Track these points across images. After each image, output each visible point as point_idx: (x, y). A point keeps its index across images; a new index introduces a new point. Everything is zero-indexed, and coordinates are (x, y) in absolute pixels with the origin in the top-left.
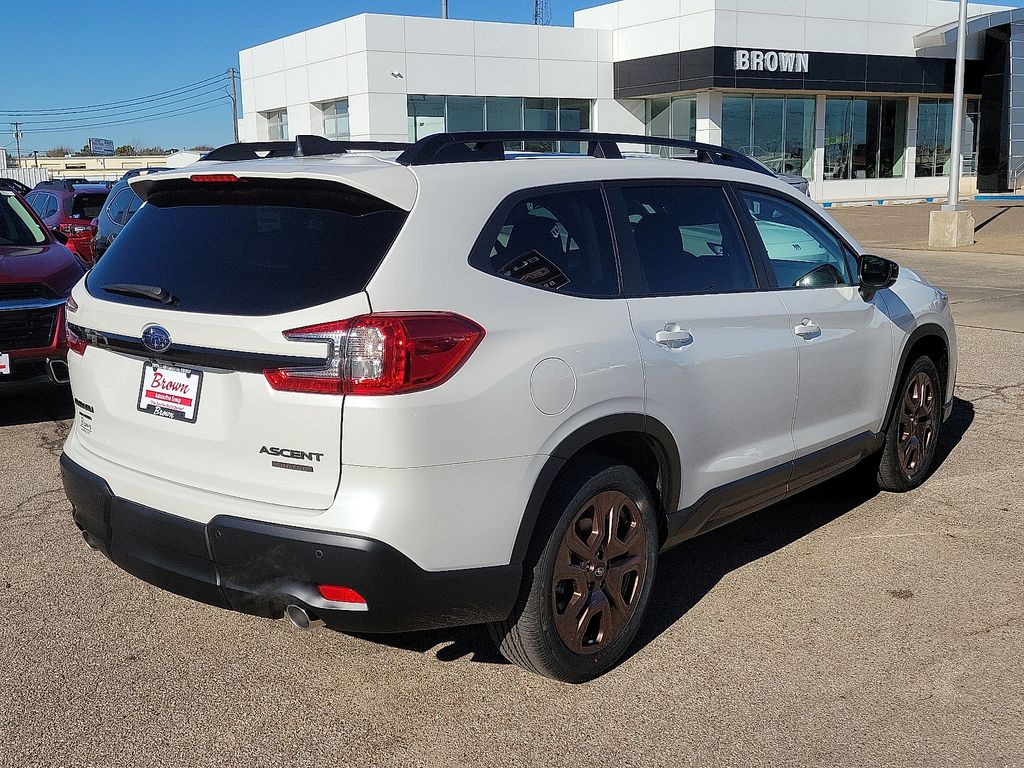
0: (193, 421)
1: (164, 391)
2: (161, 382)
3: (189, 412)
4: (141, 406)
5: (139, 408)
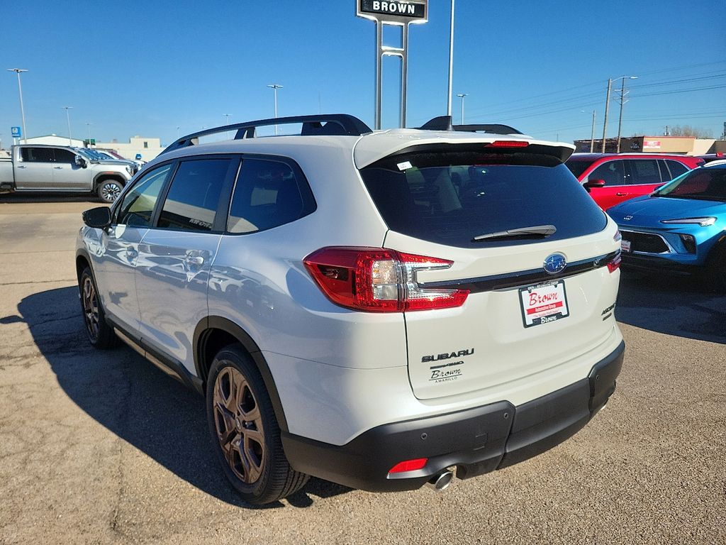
0: (568, 315)
1: (542, 304)
2: (537, 299)
3: (563, 310)
4: (527, 324)
5: (526, 326)
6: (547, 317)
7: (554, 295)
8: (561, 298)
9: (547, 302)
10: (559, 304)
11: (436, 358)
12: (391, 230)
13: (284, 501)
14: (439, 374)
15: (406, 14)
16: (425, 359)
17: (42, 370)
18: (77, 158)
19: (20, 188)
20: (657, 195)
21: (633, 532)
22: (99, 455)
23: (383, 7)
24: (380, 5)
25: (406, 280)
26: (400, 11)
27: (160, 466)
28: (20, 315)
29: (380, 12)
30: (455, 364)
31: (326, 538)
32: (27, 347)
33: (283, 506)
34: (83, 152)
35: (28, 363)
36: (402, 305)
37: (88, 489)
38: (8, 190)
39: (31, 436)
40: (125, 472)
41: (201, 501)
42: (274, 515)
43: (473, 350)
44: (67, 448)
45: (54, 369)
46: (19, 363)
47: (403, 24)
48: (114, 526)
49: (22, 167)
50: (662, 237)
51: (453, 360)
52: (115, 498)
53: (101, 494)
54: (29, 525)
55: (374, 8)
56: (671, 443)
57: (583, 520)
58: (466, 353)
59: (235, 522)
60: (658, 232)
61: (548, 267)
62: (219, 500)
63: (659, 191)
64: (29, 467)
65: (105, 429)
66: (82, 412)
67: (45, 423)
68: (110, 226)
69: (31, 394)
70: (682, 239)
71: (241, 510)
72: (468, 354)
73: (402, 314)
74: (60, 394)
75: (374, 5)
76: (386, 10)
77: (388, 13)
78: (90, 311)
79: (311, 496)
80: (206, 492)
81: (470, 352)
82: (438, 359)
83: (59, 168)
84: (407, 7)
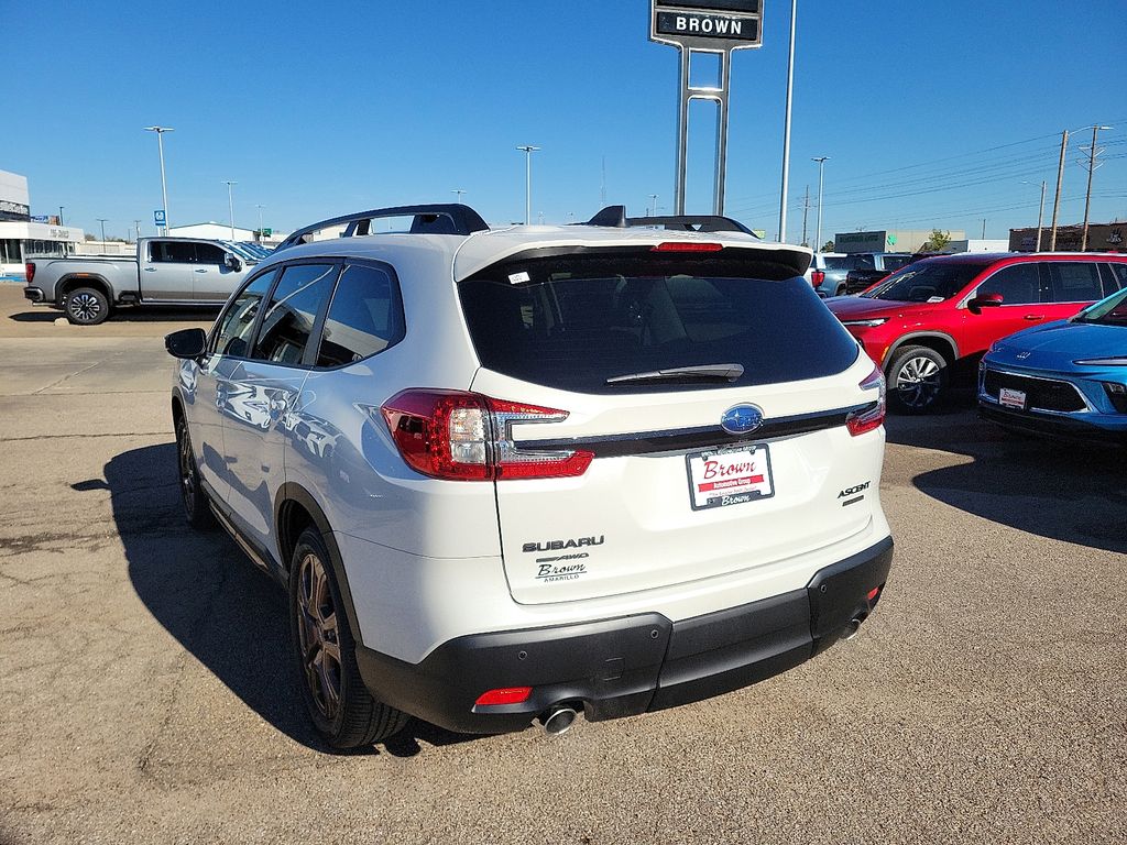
0: (772, 495)
1: (726, 477)
2: (717, 469)
3: (764, 488)
4: (698, 504)
5: (695, 508)
6: (733, 496)
7: (750, 466)
8: (761, 469)
9: (734, 475)
10: (759, 479)
11: (543, 546)
12: (485, 367)
13: (381, 747)
14: (551, 569)
15: (728, 35)
16: (529, 548)
17: (114, 555)
18: (227, 257)
19: (147, 301)
20: (1081, 320)
21: (870, 820)
22: (152, 671)
23: (691, 25)
24: (687, 23)
25: (497, 437)
26: (719, 31)
27: (229, 690)
28: (104, 479)
29: (686, 33)
30: (575, 557)
31: (422, 799)
32: (101, 524)
33: (378, 753)
34: (238, 247)
35: (96, 545)
36: (493, 471)
37: (123, 715)
38: (132, 302)
39: (71, 642)
40: (178, 696)
41: (268, 740)
42: (362, 765)
43: (602, 538)
44: (114, 660)
45: (127, 555)
46: (84, 545)
47: (723, 51)
48: (143, 766)
49: (151, 270)
50: (1076, 388)
51: (571, 551)
52: (157, 729)
53: (139, 723)
54: (35, 757)
55: (678, 27)
56: (988, 698)
57: (801, 799)
58: (591, 542)
59: (305, 769)
60: (1069, 379)
61: (728, 424)
62: (292, 741)
63: (1086, 314)
64: (56, 683)
65: (170, 638)
66: (148, 614)
67: (96, 626)
68: (204, 356)
69: (88, 587)
70: (1108, 391)
71: (317, 755)
72: (594, 543)
73: (492, 483)
74: (128, 588)
75: (679, 23)
76: (697, 29)
77: (700, 34)
78: (187, 476)
79: (420, 742)
80: (278, 729)
81: (597, 540)
82: (548, 548)
83: (202, 271)
84: (730, 24)
